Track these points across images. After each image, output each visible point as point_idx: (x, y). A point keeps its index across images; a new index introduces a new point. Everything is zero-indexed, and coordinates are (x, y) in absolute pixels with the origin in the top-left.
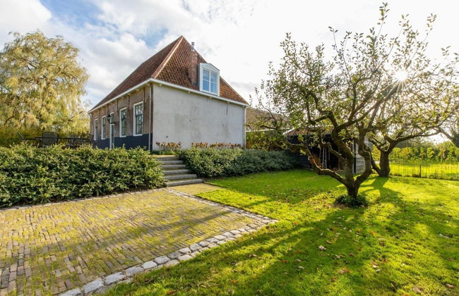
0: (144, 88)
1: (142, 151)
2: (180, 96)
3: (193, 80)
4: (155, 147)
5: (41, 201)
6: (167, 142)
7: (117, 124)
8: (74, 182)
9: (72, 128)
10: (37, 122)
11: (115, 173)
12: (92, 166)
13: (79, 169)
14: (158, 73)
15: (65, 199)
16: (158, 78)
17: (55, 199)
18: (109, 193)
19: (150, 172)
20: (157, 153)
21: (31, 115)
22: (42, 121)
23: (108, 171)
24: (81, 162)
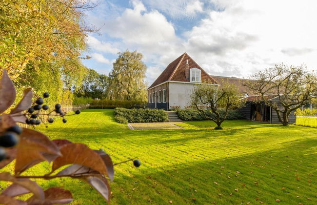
0: (166, 83)
1: (163, 110)
2: (181, 86)
3: (187, 77)
4: (170, 108)
5: (139, 122)
6: (175, 106)
7: (157, 97)
8: (145, 118)
9: (140, 95)
10: (127, 93)
11: (154, 117)
12: (149, 115)
13: (146, 115)
14: (171, 78)
15: (143, 122)
16: (171, 80)
17: (142, 122)
18: (153, 122)
19: (164, 117)
20: (170, 110)
21: (125, 91)
22: (129, 93)
23: (152, 116)
24: (146, 113)
